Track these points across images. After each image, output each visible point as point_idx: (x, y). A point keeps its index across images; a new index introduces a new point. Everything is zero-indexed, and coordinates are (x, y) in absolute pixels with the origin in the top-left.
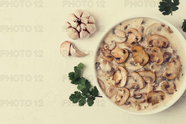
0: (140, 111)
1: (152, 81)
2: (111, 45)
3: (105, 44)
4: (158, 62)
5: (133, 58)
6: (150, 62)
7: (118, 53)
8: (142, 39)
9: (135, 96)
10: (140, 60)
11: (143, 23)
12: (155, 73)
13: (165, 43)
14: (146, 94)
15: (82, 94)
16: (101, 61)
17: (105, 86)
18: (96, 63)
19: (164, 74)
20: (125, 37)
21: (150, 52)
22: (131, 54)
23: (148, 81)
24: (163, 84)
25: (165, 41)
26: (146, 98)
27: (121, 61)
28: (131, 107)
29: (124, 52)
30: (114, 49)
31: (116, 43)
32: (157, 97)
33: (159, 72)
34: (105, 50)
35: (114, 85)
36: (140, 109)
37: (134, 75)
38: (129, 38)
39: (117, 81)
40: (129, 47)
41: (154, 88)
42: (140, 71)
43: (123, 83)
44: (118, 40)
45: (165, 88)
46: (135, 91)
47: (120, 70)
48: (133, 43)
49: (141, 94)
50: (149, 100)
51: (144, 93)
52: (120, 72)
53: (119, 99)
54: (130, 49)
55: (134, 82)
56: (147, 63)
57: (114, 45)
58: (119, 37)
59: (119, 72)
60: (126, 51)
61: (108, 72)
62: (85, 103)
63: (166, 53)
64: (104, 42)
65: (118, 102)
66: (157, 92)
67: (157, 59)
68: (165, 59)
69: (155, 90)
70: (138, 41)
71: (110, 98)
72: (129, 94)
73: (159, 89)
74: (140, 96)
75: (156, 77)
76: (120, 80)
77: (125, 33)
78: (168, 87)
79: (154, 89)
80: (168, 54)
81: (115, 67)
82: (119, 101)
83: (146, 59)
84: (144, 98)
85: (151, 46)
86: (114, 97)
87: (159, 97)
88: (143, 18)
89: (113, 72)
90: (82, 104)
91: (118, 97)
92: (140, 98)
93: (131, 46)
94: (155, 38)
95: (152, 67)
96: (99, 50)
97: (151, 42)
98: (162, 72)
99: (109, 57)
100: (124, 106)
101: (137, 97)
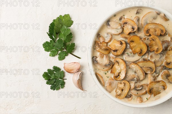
0: (142, 103)
1: (152, 71)
2: (107, 37)
3: (100, 37)
4: (157, 51)
6: (148, 51)
7: (114, 45)
8: (139, 29)
9: (135, 88)
10: (138, 50)
12: (155, 63)
13: (162, 31)
14: (147, 85)
16: (98, 54)
17: (104, 80)
18: (93, 58)
19: (164, 64)
20: (121, 28)
21: (148, 42)
22: (128, 45)
23: (149, 72)
24: (163, 74)
25: (162, 29)
26: (147, 89)
27: (119, 53)
28: (133, 100)
29: (121, 44)
30: (110, 41)
31: (112, 35)
32: (159, 88)
33: (158, 61)
34: (101, 43)
35: (113, 78)
36: (142, 101)
37: (133, 66)
38: (125, 28)
39: (116, 74)
40: (126, 38)
41: (155, 78)
42: (139, 62)
43: (122, 76)
44: (114, 32)
45: (166, 78)
46: (136, 83)
47: (118, 63)
48: (130, 34)
49: (142, 86)
50: (151, 91)
51: (144, 84)
52: (119, 64)
53: (119, 92)
54: (127, 40)
55: (133, 73)
56: (146, 53)
57: (110, 37)
58: (114, 29)
59: (117, 64)
60: (123, 42)
61: (106, 66)
63: (163, 42)
64: (99, 35)
65: (118, 95)
66: (159, 82)
67: (155, 48)
68: (163, 48)
69: (155, 81)
70: (135, 30)
71: (110, 92)
72: (129, 87)
73: (160, 78)
74: (141, 88)
75: (156, 67)
76: (119, 73)
77: (121, 25)
78: (169, 76)
79: (154, 80)
80: (166, 43)
81: (113, 60)
82: (120, 95)
83: (145, 50)
84: (145, 89)
85: (148, 35)
86: (114, 90)
87: (161, 87)
88: (138, 7)
89: (111, 65)
91: (118, 90)
92: (141, 89)
93: (128, 36)
94: (151, 27)
95: (151, 57)
96: (96, 43)
97: (148, 31)
98: (162, 62)
99: (106, 50)
100: (126, 99)
101: (138, 89)
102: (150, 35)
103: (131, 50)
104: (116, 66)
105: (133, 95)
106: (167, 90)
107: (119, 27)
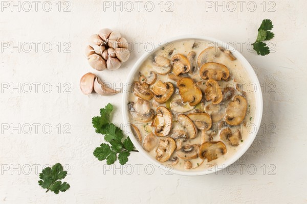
0: (191, 170)
1: (207, 128)
2: (149, 77)
3: (141, 76)
4: (215, 101)
5: (181, 95)
6: (204, 100)
7: (158, 88)
8: (193, 69)
9: (183, 148)
10: (190, 98)
11: (194, 46)
12: (212, 116)
13: (225, 74)
14: (199, 146)
15: (112, 147)
16: (136, 99)
17: (141, 135)
18: (129, 103)
19: (225, 119)
20: (169, 66)
21: (204, 87)
22: (177, 90)
23: (202, 128)
24: (223, 132)
25: (225, 71)
26: (199, 152)
27: (163, 99)
28: (178, 165)
29: (168, 87)
30: (153, 83)
31: (156, 75)
32: (215, 151)
33: (217, 114)
34: (141, 85)
35: (154, 133)
36: (191, 167)
37: (182, 119)
38: (175, 67)
39: (159, 128)
40: (175, 80)
41: (211, 137)
42: (191, 114)
43: (166, 131)
44: (159, 71)
45: (225, 138)
46: (184, 141)
47: (162, 113)
48: (181, 74)
49: (192, 147)
50: (203, 155)
51: (196, 145)
52: (163, 115)
53: (161, 152)
54: (176, 83)
55: (182, 129)
56: (200, 103)
57: (154, 77)
58: (160, 67)
59: (161, 115)
60: (171, 85)
61: (145, 115)
62: (116, 160)
63: (227, 89)
64: (140, 73)
65: (159, 157)
66: (215, 143)
67: (213, 96)
68: (225, 97)
69: (212, 141)
70: (187, 71)
71: (149, 152)
72: (175, 146)
73: (217, 138)
74: (191, 149)
75: (213, 122)
76: (162, 127)
77: (170, 61)
78: (230, 136)
79: (210, 139)
80: (229, 90)
81: (155, 108)
82: (161, 156)
83: (199, 97)
84: (196, 151)
85: (205, 78)
86: (155, 149)
87: (217, 151)
88: (195, 39)
89: (153, 115)
90: (111, 162)
91: (159, 150)
92: (191, 151)
93: (178, 78)
94: (211, 68)
95: (208, 108)
96: (133, 84)
97: (205, 73)
98: (222, 115)
99: (148, 94)
100: (169, 163)
101: (186, 150)
102: (207, 79)
103: (180, 97)
104: (159, 117)
105: (179, 158)
106: (227, 155)
107: (167, 65)
